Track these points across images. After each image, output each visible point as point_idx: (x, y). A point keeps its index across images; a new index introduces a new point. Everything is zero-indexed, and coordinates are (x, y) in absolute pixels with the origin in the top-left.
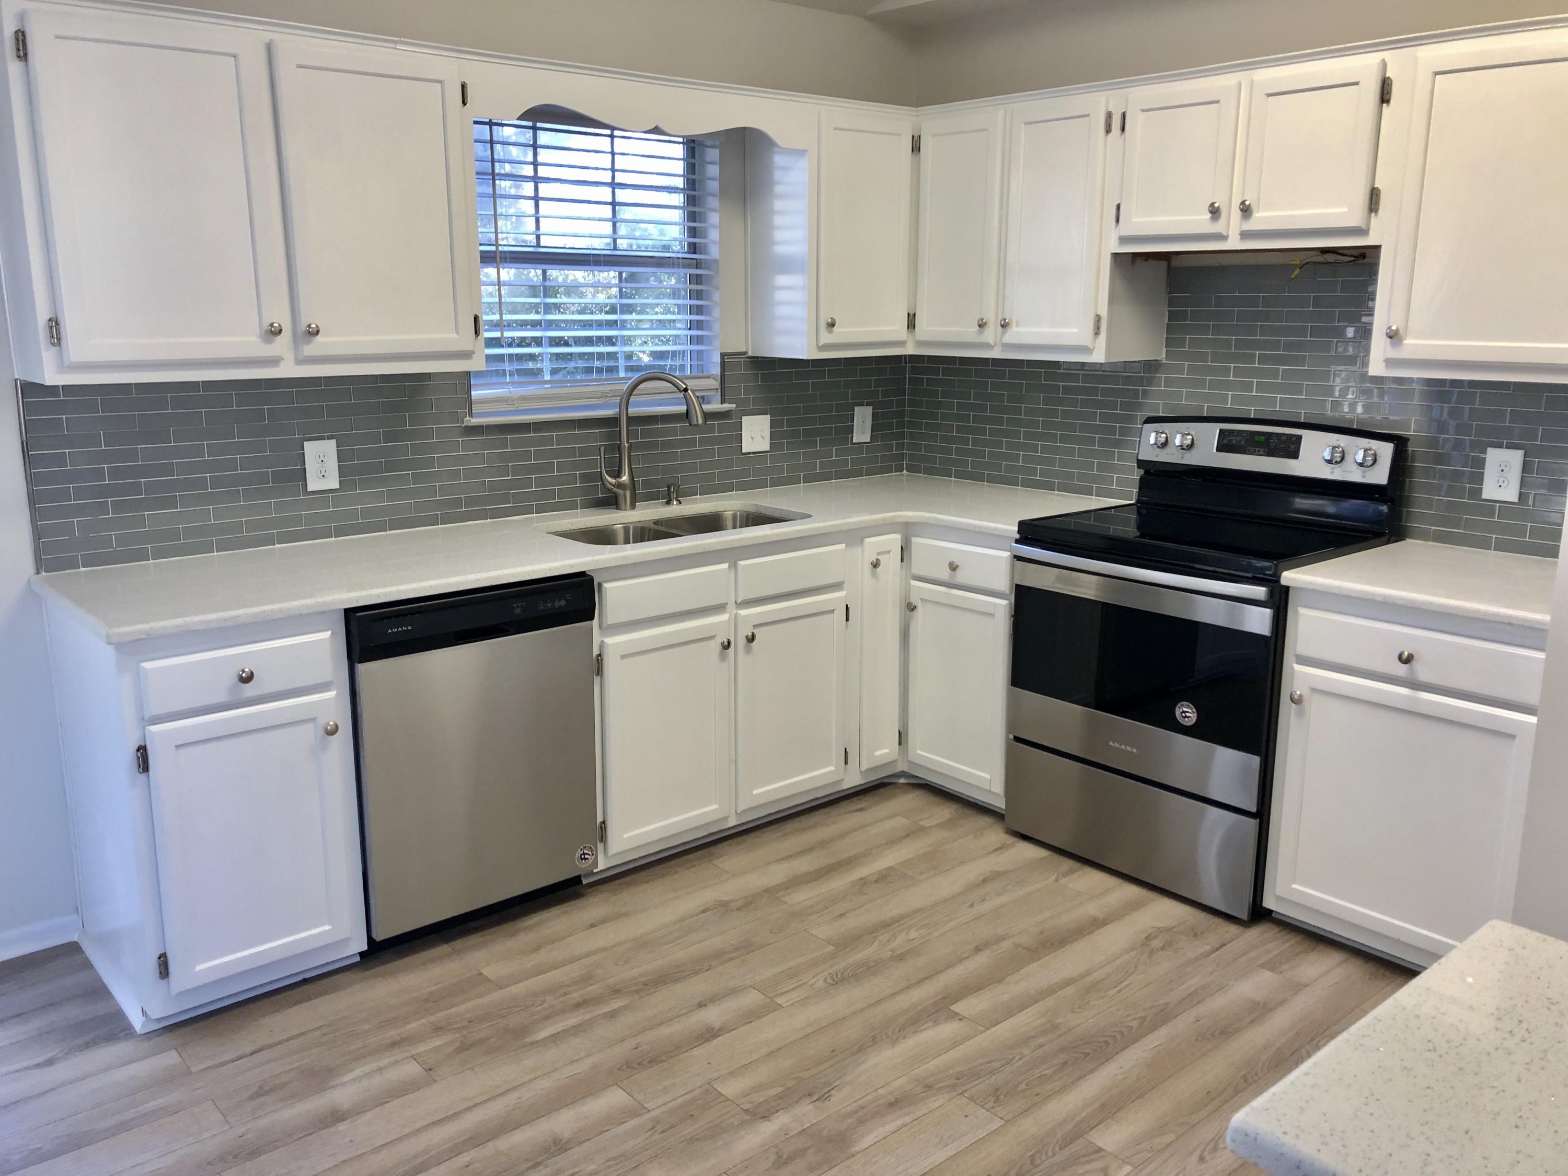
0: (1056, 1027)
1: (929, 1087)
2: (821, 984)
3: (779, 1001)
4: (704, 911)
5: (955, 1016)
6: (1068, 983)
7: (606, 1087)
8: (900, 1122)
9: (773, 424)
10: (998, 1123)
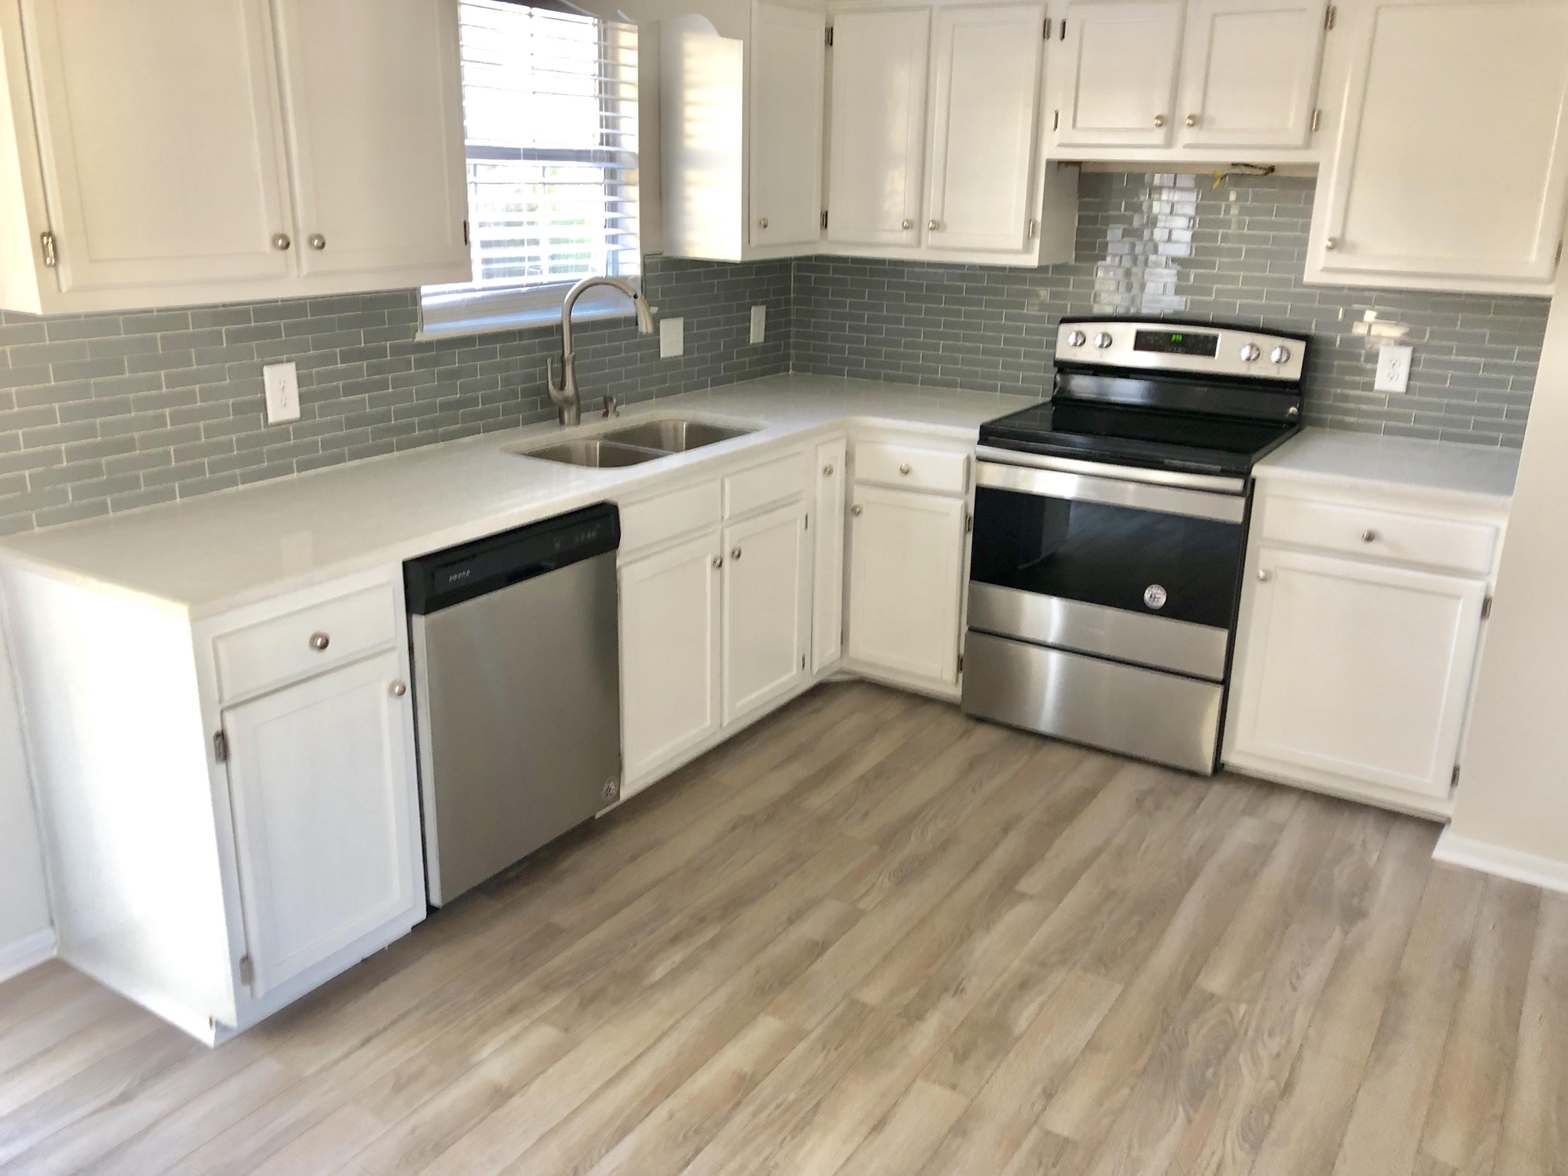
0: (1113, 893)
1: (1043, 964)
2: (887, 883)
3: (862, 905)
4: (734, 828)
5: (1022, 896)
6: (1098, 852)
7: (754, 1017)
8: (1040, 1000)
9: (686, 328)
10: (1118, 988)
